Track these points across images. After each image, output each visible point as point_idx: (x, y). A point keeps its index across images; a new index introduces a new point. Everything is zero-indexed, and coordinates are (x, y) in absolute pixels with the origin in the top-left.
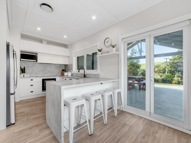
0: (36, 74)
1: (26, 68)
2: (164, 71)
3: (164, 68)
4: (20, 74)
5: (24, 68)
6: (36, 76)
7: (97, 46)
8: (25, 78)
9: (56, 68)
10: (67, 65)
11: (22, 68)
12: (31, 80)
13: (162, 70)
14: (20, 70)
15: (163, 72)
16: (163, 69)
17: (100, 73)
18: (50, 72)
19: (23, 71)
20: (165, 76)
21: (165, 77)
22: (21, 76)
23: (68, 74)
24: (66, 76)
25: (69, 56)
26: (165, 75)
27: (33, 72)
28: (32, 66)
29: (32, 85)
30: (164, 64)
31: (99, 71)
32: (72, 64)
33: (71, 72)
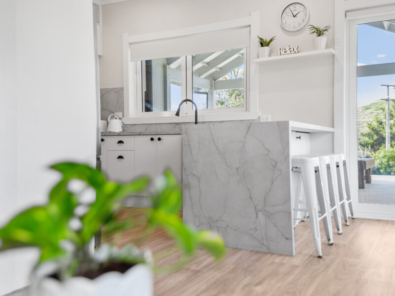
2: (376, 137)
3: (375, 124)
7: (250, 26)
13: (369, 135)
15: (371, 141)
16: (373, 129)
17: (260, 115)
20: (384, 157)
21: (384, 160)
26: (382, 154)
30: (369, 111)
31: (258, 111)
32: (122, 89)
33: (120, 119)
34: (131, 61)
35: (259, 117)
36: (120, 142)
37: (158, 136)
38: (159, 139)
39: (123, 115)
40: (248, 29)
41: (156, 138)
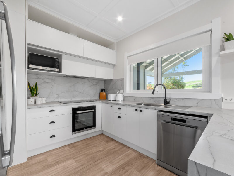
0: (57, 98)
1: (40, 85)
4: (28, 98)
5: (35, 85)
6: (58, 101)
7: (211, 30)
8: (39, 106)
9: (90, 86)
10: (111, 81)
11: (31, 85)
12: (51, 111)
14: (28, 90)
17: (222, 96)
18: (80, 93)
19: (33, 91)
22: (30, 103)
23: (116, 97)
24: (112, 101)
25: (115, 63)
27: (53, 94)
28: (51, 81)
29: (54, 122)
31: (220, 93)
32: (124, 79)
33: (122, 93)
34: (128, 65)
35: (222, 98)
36: (119, 109)
37: (140, 109)
38: (141, 111)
39: (124, 92)
40: (209, 33)
41: (139, 109)
